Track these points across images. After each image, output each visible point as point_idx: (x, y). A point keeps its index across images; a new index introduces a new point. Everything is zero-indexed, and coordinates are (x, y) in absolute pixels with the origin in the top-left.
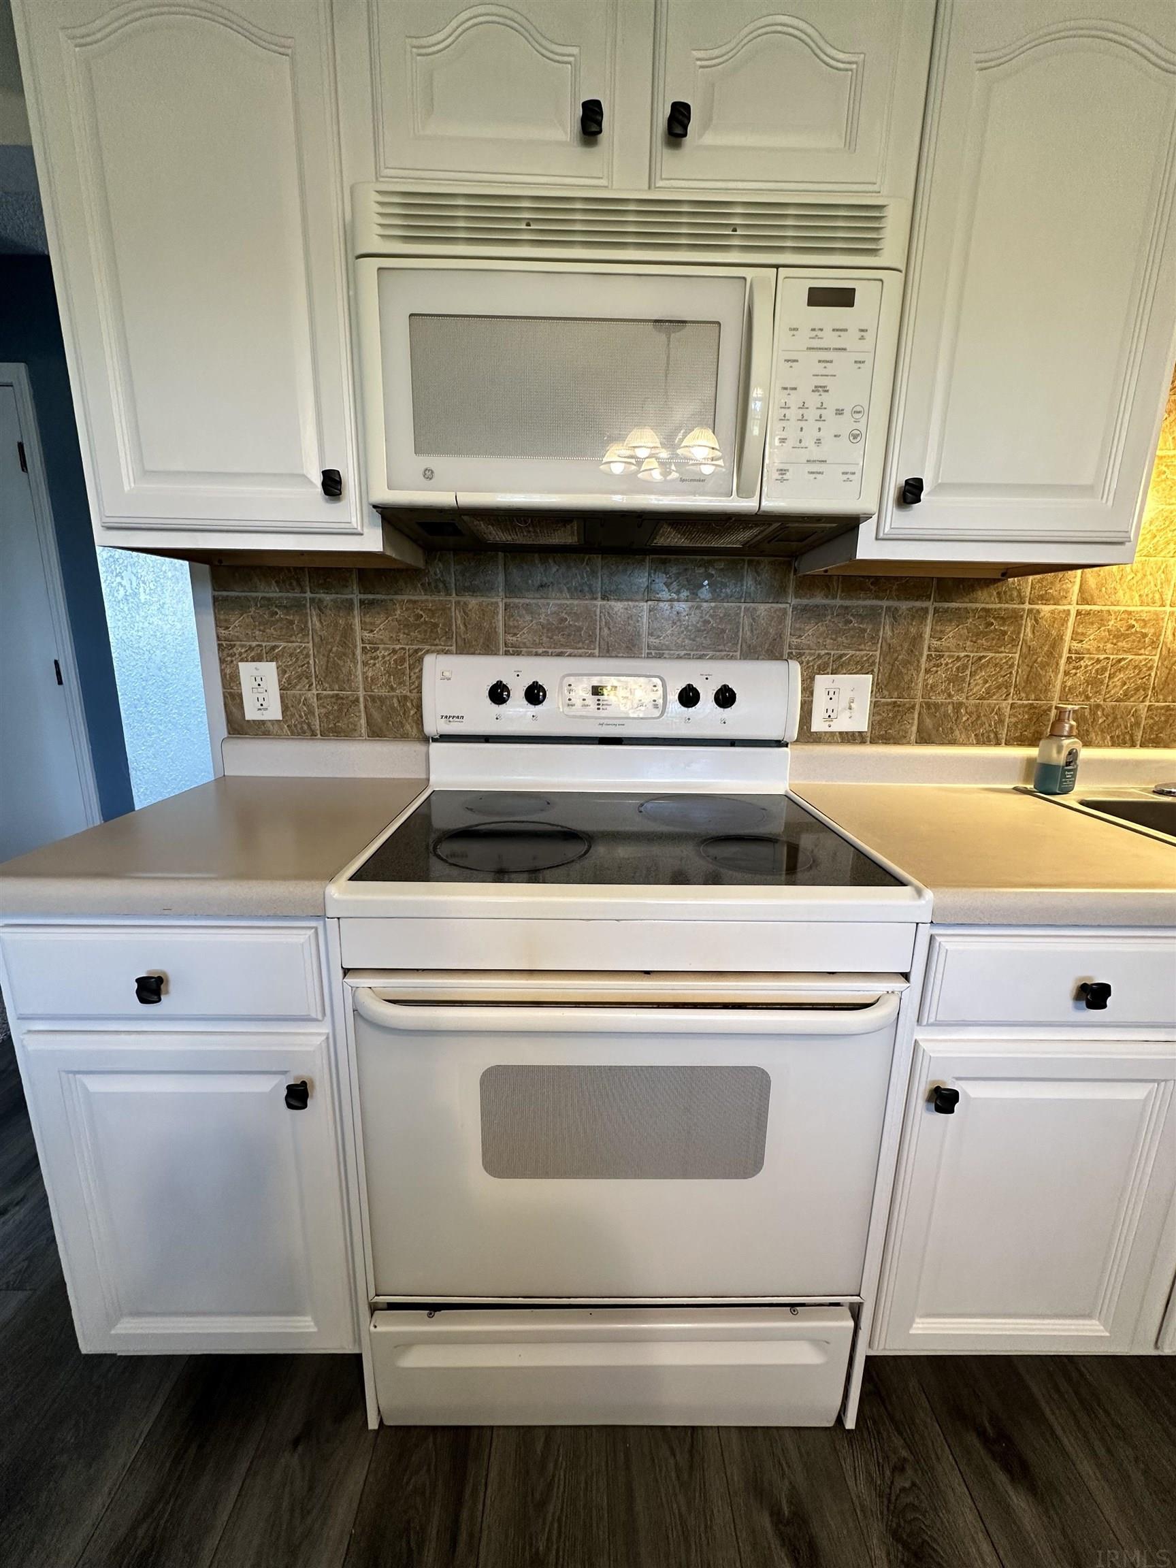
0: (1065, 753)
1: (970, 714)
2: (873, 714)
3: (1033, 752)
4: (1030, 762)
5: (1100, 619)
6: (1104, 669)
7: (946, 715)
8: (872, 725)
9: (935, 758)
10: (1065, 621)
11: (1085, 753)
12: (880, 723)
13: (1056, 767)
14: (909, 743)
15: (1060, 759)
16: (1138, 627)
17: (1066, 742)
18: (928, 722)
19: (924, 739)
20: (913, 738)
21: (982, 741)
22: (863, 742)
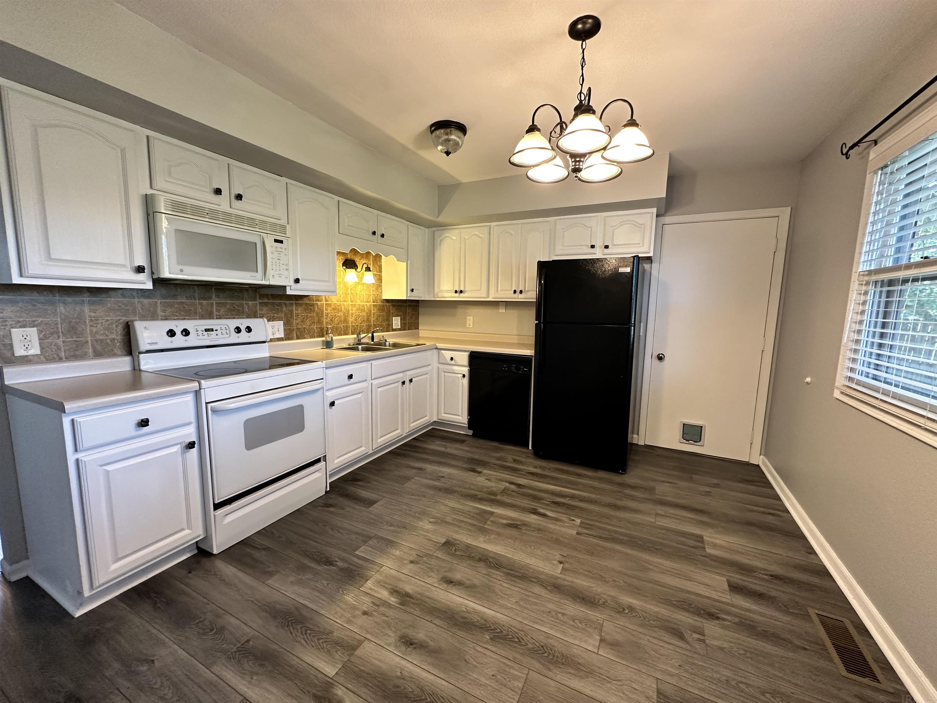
0: (330, 338)
1: (307, 330)
2: (284, 332)
3: (324, 339)
4: (323, 341)
5: (329, 305)
6: (333, 317)
7: (302, 331)
8: (285, 335)
9: (301, 343)
10: (323, 306)
11: (334, 338)
12: (286, 334)
13: (329, 341)
14: (294, 339)
15: (329, 339)
16: (337, 307)
17: (330, 335)
18: (298, 333)
19: (298, 338)
20: (295, 338)
21: (311, 337)
22: (283, 340)
